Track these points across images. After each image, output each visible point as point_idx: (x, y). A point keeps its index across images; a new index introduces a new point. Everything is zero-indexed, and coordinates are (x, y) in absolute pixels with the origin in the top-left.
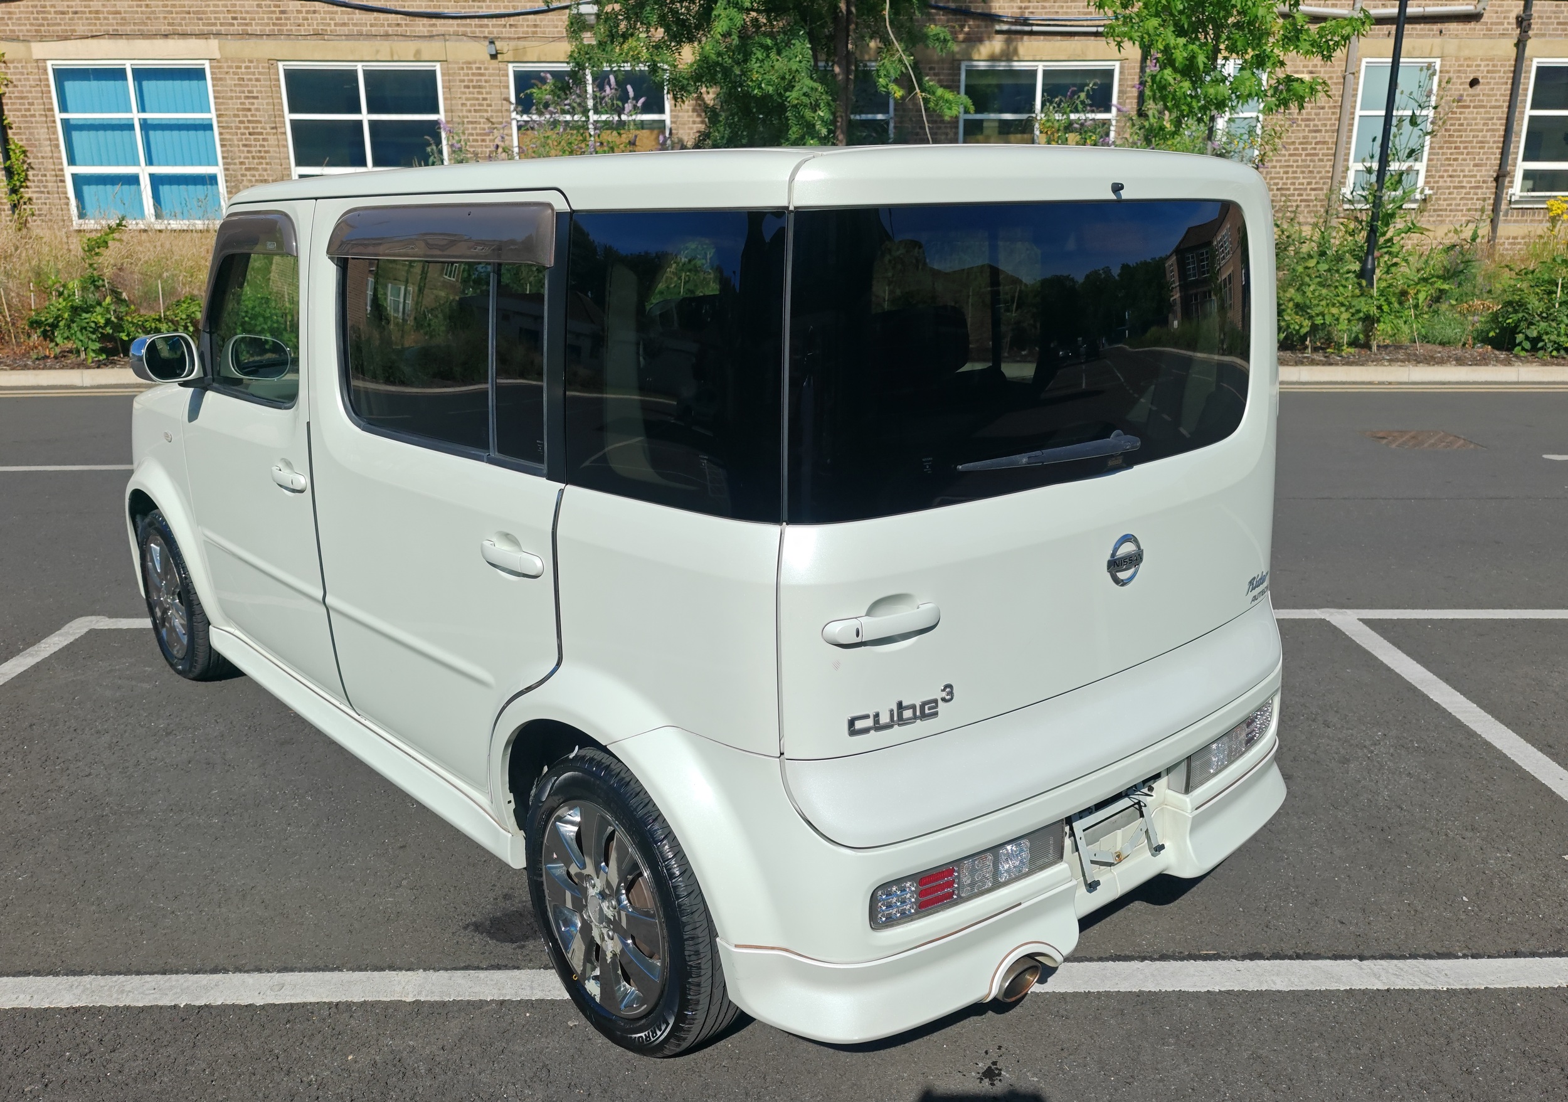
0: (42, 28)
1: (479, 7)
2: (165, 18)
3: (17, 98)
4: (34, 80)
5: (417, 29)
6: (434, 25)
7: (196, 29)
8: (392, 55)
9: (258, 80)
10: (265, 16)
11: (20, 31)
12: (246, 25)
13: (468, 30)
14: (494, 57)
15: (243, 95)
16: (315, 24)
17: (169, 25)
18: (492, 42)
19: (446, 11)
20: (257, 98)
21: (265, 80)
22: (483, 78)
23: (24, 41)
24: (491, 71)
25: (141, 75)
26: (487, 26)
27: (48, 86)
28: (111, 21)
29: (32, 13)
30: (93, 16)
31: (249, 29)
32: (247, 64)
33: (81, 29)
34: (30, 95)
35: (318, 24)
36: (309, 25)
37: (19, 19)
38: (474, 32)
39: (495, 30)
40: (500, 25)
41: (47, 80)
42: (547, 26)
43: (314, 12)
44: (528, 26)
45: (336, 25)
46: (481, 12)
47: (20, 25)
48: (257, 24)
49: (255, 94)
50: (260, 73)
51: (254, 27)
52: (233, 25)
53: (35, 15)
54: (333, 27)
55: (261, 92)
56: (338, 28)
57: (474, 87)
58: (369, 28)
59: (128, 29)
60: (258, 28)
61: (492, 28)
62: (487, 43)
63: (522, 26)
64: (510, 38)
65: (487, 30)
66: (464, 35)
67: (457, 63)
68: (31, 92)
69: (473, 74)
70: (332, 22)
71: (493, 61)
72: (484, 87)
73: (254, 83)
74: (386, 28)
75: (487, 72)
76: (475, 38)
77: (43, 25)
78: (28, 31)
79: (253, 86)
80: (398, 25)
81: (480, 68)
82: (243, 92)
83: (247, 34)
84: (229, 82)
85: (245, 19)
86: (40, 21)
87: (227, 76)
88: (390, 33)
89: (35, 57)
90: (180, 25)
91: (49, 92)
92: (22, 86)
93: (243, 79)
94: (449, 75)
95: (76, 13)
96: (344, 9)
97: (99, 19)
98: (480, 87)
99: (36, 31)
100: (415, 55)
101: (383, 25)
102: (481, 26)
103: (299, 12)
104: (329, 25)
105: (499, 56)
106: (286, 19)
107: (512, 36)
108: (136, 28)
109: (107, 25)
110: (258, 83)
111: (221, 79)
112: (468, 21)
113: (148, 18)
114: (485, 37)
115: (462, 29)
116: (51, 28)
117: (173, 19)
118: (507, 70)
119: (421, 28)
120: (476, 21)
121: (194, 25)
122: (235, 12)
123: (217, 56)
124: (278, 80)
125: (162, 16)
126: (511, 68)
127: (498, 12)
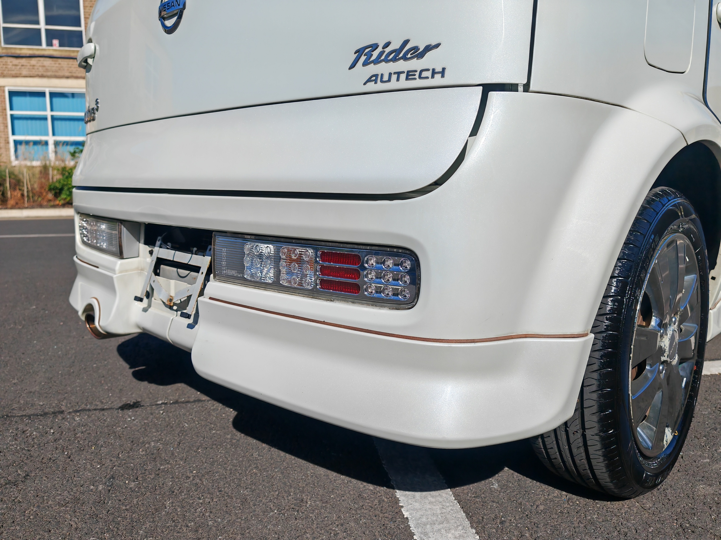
0: (5, 72)
25: (53, 95)
27: (5, 98)
28: (40, 70)
30: (31, 67)
33: (24, 72)
41: (5, 96)
53: (2, 66)
59: (49, 74)
77: (5, 70)
86: (4, 68)
90: (75, 73)
91: (5, 101)
95: (22, 65)
97: (34, 69)
99: (2, 73)
108: (53, 73)
113: (60, 69)
116: (9, 72)
117: (72, 70)
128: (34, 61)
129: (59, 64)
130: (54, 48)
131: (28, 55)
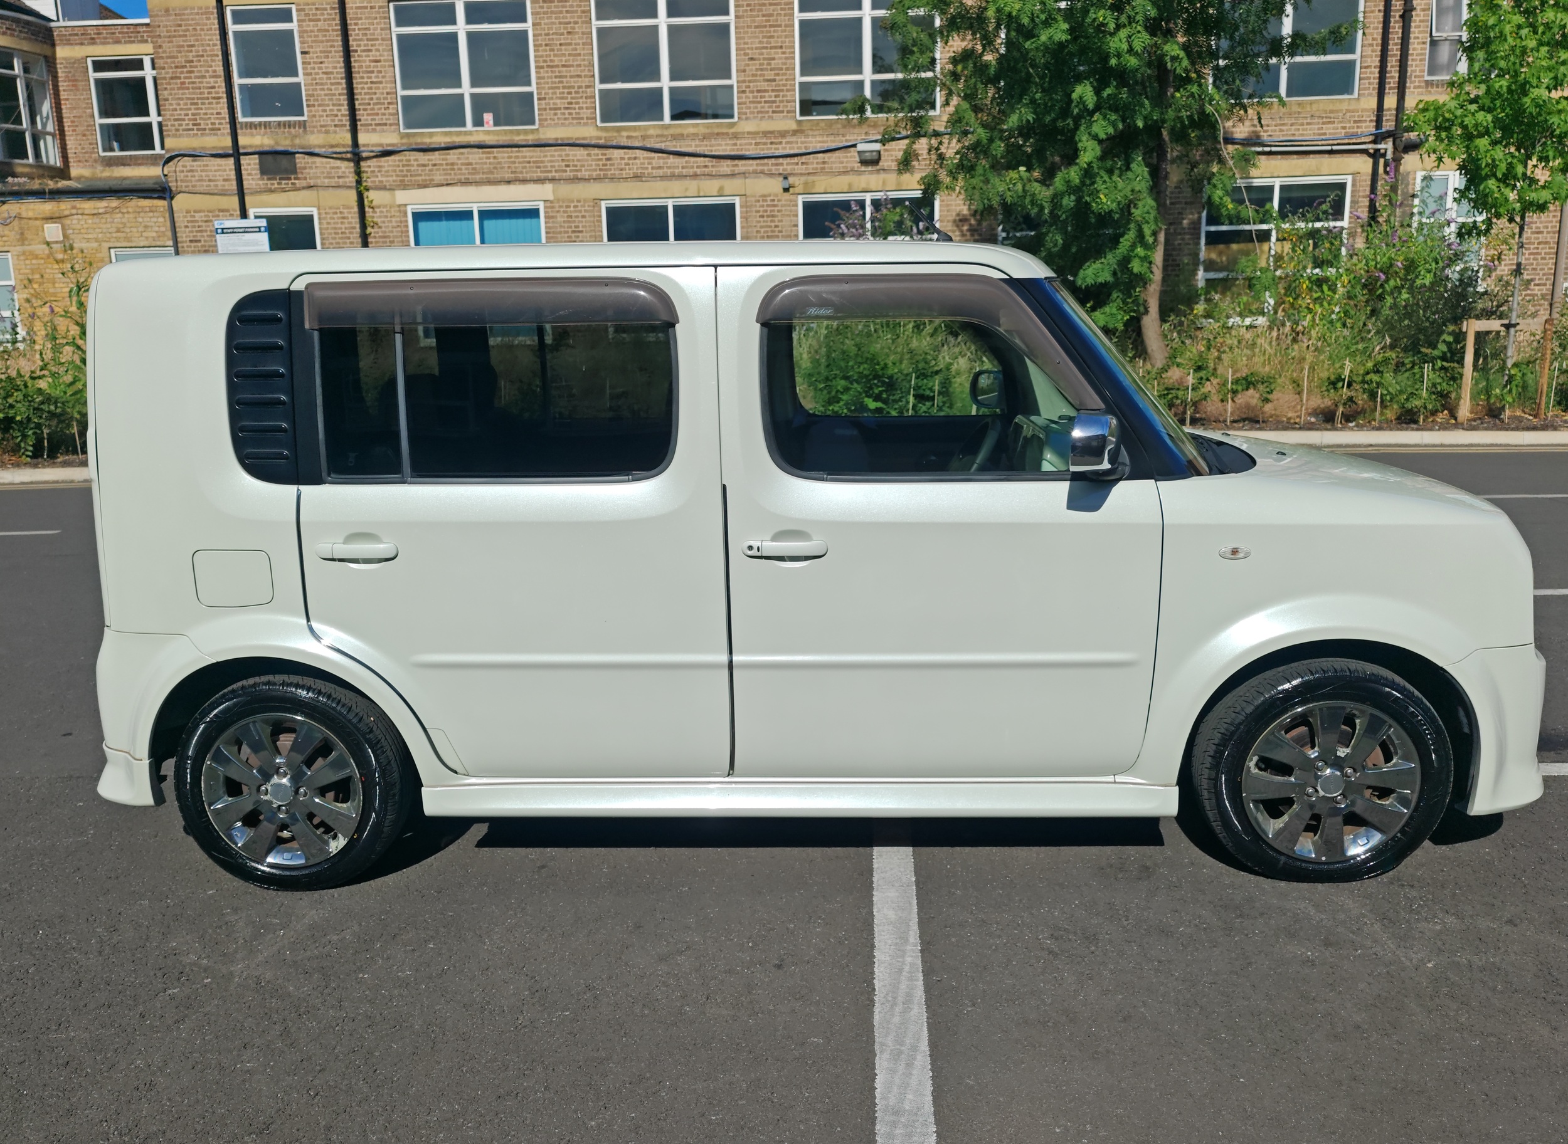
0: (406, 179)
1: (776, 149)
2: (509, 167)
3: (380, 237)
4: (396, 222)
5: (722, 169)
6: (737, 165)
7: (535, 176)
8: (699, 192)
9: (583, 217)
10: (594, 163)
11: (387, 181)
12: (577, 171)
13: (766, 168)
14: (786, 190)
15: (570, 230)
16: (635, 169)
17: (512, 173)
18: (786, 178)
19: (747, 153)
20: (581, 232)
21: (590, 216)
22: (776, 209)
23: (390, 189)
24: (783, 203)
25: (485, 215)
26: (782, 164)
27: (407, 226)
28: (464, 171)
29: (399, 166)
30: (449, 167)
31: (579, 175)
32: (576, 204)
33: (438, 178)
34: (391, 235)
35: (637, 169)
36: (630, 169)
37: (387, 171)
38: (770, 170)
39: (789, 167)
40: (793, 164)
41: (407, 221)
42: (833, 163)
43: (635, 158)
44: (817, 163)
45: (652, 168)
46: (777, 153)
47: (387, 176)
48: (586, 170)
49: (580, 229)
50: (585, 211)
51: (583, 173)
52: (566, 171)
53: (401, 168)
54: (650, 170)
55: (585, 227)
56: (654, 171)
57: (768, 216)
58: (680, 170)
59: (478, 177)
60: (587, 173)
61: (786, 165)
62: (781, 179)
63: (813, 163)
64: (801, 174)
65: (781, 168)
66: (762, 172)
67: (755, 196)
68: (392, 232)
69: (768, 206)
70: (650, 166)
71: (786, 194)
72: (777, 216)
73: (580, 219)
74: (695, 170)
75: (780, 203)
76: (771, 175)
77: (407, 176)
78: (394, 181)
79: (579, 222)
80: (706, 166)
81: (774, 200)
82: (571, 227)
83: (578, 179)
84: (559, 219)
85: (576, 166)
86: (405, 173)
87: (558, 215)
88: (699, 173)
89: (398, 203)
90: (521, 172)
91: (408, 231)
92: (386, 227)
93: (571, 217)
94: (747, 207)
95: (435, 165)
96: (660, 155)
97: (453, 169)
98: (773, 216)
99: (401, 181)
100: (719, 191)
101: (692, 167)
102: (777, 165)
103: (622, 159)
104: (647, 168)
105: (791, 189)
106: (611, 165)
107: (803, 172)
108: (485, 176)
109: (461, 174)
110: (584, 220)
111: (552, 217)
112: (766, 161)
113: (495, 168)
114: (780, 174)
115: (760, 168)
116: (413, 178)
117: (516, 168)
118: (796, 201)
119: (726, 169)
120: (773, 161)
121: (533, 172)
122: (568, 161)
123: (551, 198)
124: (600, 216)
125: (506, 165)
126: (800, 200)
127: (792, 152)
128: (453, 155)
129: (495, 158)
130: (486, 128)
131: (443, 145)
